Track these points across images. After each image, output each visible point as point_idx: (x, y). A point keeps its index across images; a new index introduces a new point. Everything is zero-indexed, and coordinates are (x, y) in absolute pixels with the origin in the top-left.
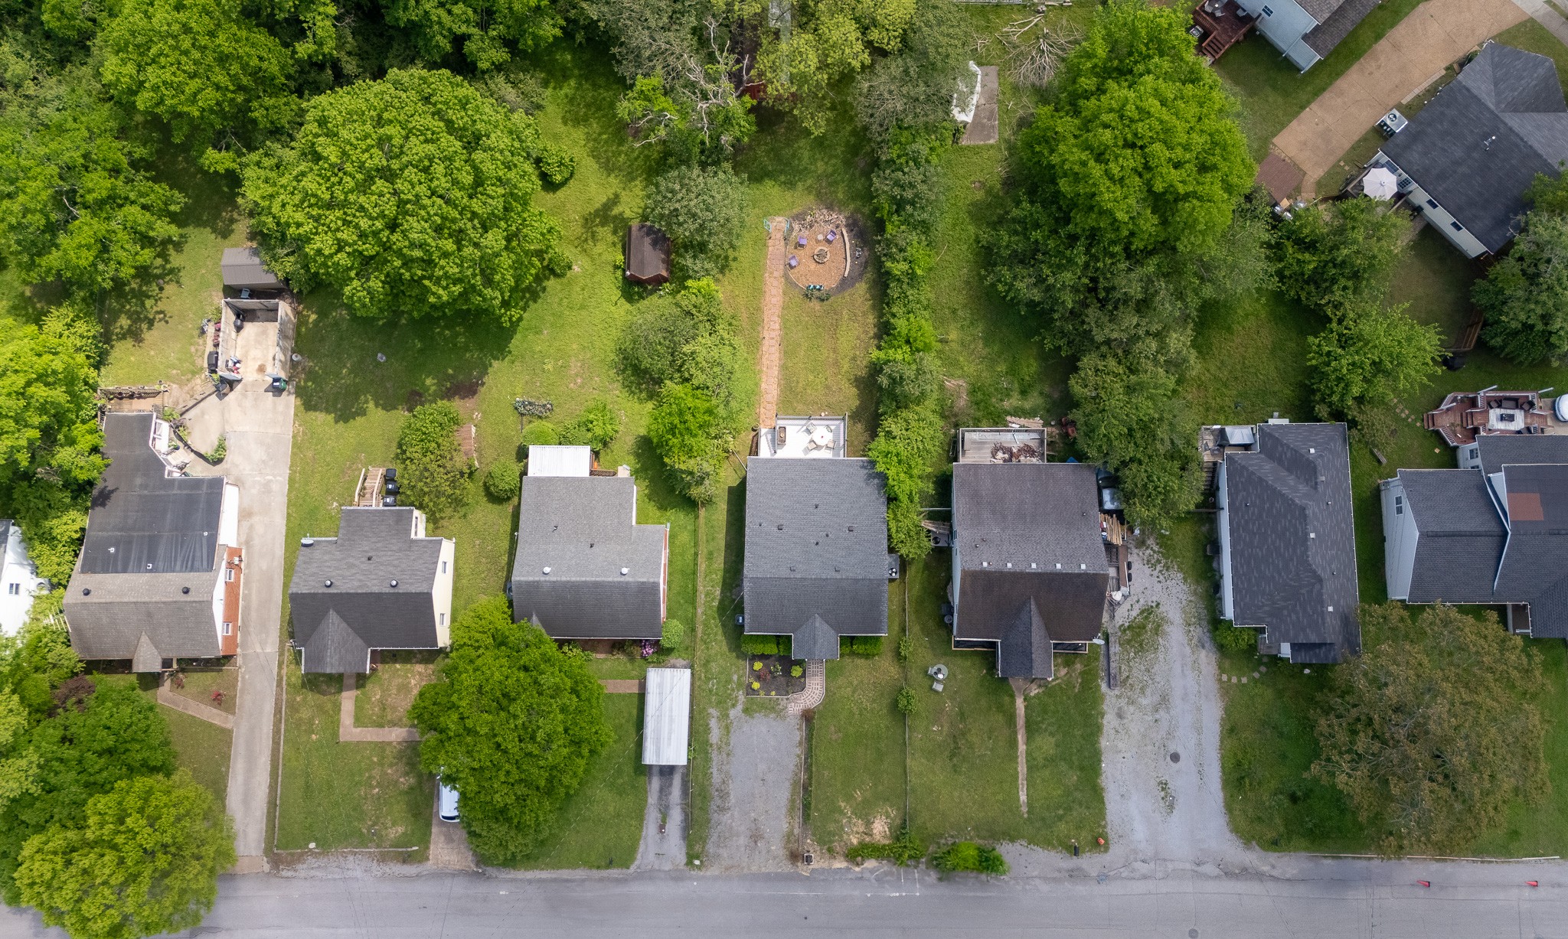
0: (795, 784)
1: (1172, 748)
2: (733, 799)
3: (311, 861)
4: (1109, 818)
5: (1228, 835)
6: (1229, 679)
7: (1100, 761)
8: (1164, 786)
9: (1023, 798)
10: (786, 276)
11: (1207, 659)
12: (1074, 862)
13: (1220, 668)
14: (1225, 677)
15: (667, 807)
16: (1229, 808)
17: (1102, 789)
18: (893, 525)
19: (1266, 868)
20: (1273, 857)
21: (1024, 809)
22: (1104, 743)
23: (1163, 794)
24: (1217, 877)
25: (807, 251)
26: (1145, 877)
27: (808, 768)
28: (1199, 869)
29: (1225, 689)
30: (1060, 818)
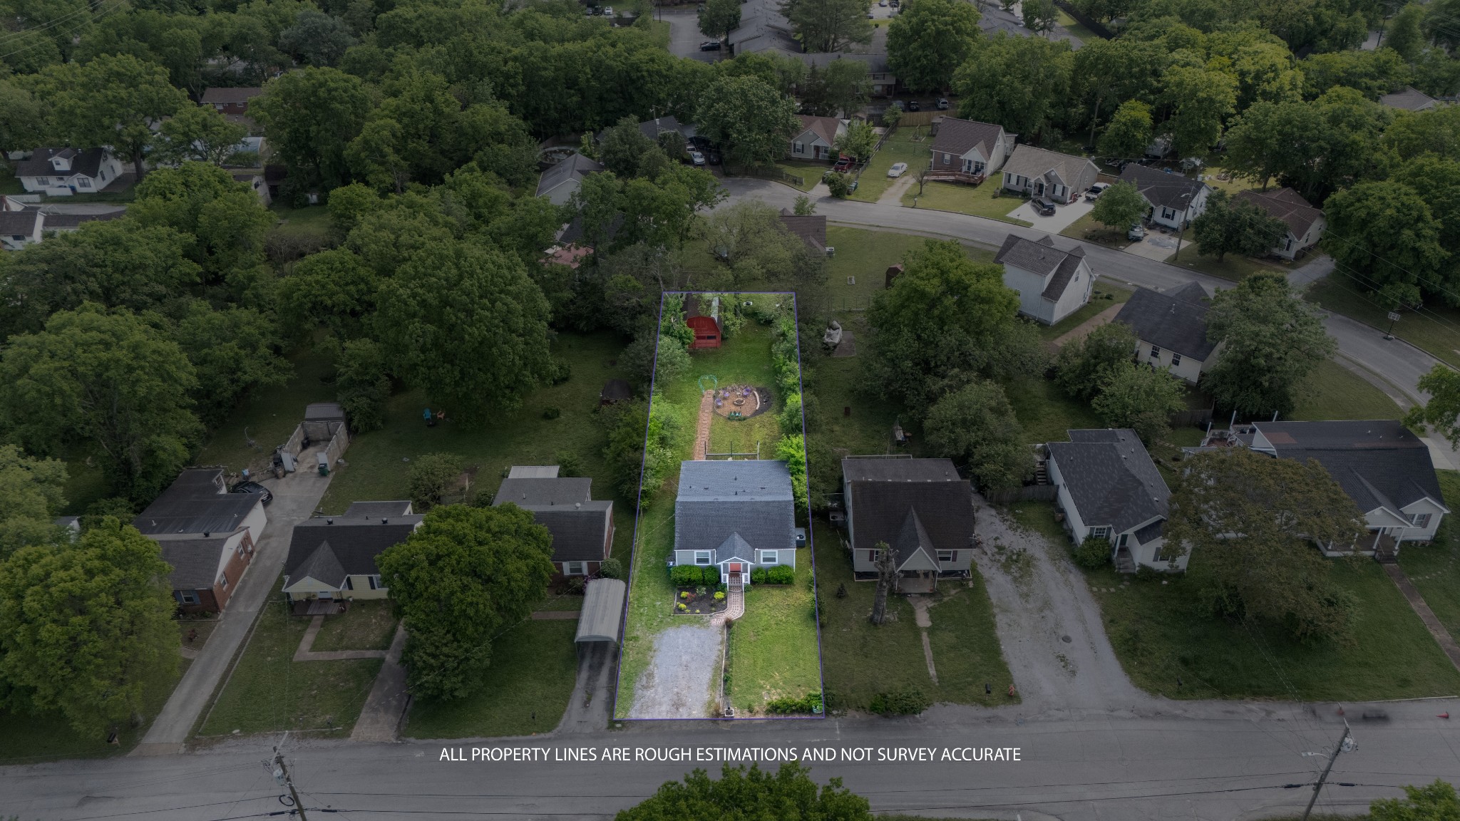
0: (716, 669)
1: (1062, 633)
2: (657, 680)
3: (231, 742)
4: (1016, 681)
5: (1134, 689)
6: (1100, 590)
7: (999, 645)
8: (1062, 658)
9: (932, 672)
10: (714, 412)
11: (1077, 579)
12: (989, 712)
13: (1089, 584)
14: (1095, 589)
15: (594, 689)
16: (1128, 670)
17: (1006, 663)
18: (796, 483)
19: (1178, 712)
20: (1183, 704)
21: (935, 680)
22: (1000, 633)
23: (1063, 664)
24: (1133, 718)
25: (730, 401)
26: (1061, 720)
27: (728, 657)
28: (1115, 714)
29: (1098, 597)
30: (970, 684)
